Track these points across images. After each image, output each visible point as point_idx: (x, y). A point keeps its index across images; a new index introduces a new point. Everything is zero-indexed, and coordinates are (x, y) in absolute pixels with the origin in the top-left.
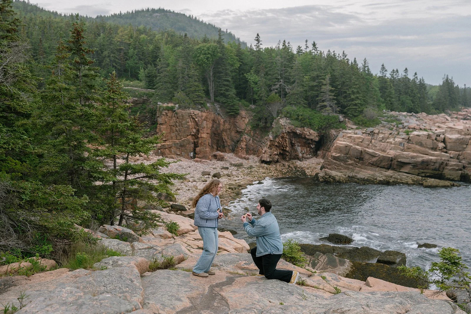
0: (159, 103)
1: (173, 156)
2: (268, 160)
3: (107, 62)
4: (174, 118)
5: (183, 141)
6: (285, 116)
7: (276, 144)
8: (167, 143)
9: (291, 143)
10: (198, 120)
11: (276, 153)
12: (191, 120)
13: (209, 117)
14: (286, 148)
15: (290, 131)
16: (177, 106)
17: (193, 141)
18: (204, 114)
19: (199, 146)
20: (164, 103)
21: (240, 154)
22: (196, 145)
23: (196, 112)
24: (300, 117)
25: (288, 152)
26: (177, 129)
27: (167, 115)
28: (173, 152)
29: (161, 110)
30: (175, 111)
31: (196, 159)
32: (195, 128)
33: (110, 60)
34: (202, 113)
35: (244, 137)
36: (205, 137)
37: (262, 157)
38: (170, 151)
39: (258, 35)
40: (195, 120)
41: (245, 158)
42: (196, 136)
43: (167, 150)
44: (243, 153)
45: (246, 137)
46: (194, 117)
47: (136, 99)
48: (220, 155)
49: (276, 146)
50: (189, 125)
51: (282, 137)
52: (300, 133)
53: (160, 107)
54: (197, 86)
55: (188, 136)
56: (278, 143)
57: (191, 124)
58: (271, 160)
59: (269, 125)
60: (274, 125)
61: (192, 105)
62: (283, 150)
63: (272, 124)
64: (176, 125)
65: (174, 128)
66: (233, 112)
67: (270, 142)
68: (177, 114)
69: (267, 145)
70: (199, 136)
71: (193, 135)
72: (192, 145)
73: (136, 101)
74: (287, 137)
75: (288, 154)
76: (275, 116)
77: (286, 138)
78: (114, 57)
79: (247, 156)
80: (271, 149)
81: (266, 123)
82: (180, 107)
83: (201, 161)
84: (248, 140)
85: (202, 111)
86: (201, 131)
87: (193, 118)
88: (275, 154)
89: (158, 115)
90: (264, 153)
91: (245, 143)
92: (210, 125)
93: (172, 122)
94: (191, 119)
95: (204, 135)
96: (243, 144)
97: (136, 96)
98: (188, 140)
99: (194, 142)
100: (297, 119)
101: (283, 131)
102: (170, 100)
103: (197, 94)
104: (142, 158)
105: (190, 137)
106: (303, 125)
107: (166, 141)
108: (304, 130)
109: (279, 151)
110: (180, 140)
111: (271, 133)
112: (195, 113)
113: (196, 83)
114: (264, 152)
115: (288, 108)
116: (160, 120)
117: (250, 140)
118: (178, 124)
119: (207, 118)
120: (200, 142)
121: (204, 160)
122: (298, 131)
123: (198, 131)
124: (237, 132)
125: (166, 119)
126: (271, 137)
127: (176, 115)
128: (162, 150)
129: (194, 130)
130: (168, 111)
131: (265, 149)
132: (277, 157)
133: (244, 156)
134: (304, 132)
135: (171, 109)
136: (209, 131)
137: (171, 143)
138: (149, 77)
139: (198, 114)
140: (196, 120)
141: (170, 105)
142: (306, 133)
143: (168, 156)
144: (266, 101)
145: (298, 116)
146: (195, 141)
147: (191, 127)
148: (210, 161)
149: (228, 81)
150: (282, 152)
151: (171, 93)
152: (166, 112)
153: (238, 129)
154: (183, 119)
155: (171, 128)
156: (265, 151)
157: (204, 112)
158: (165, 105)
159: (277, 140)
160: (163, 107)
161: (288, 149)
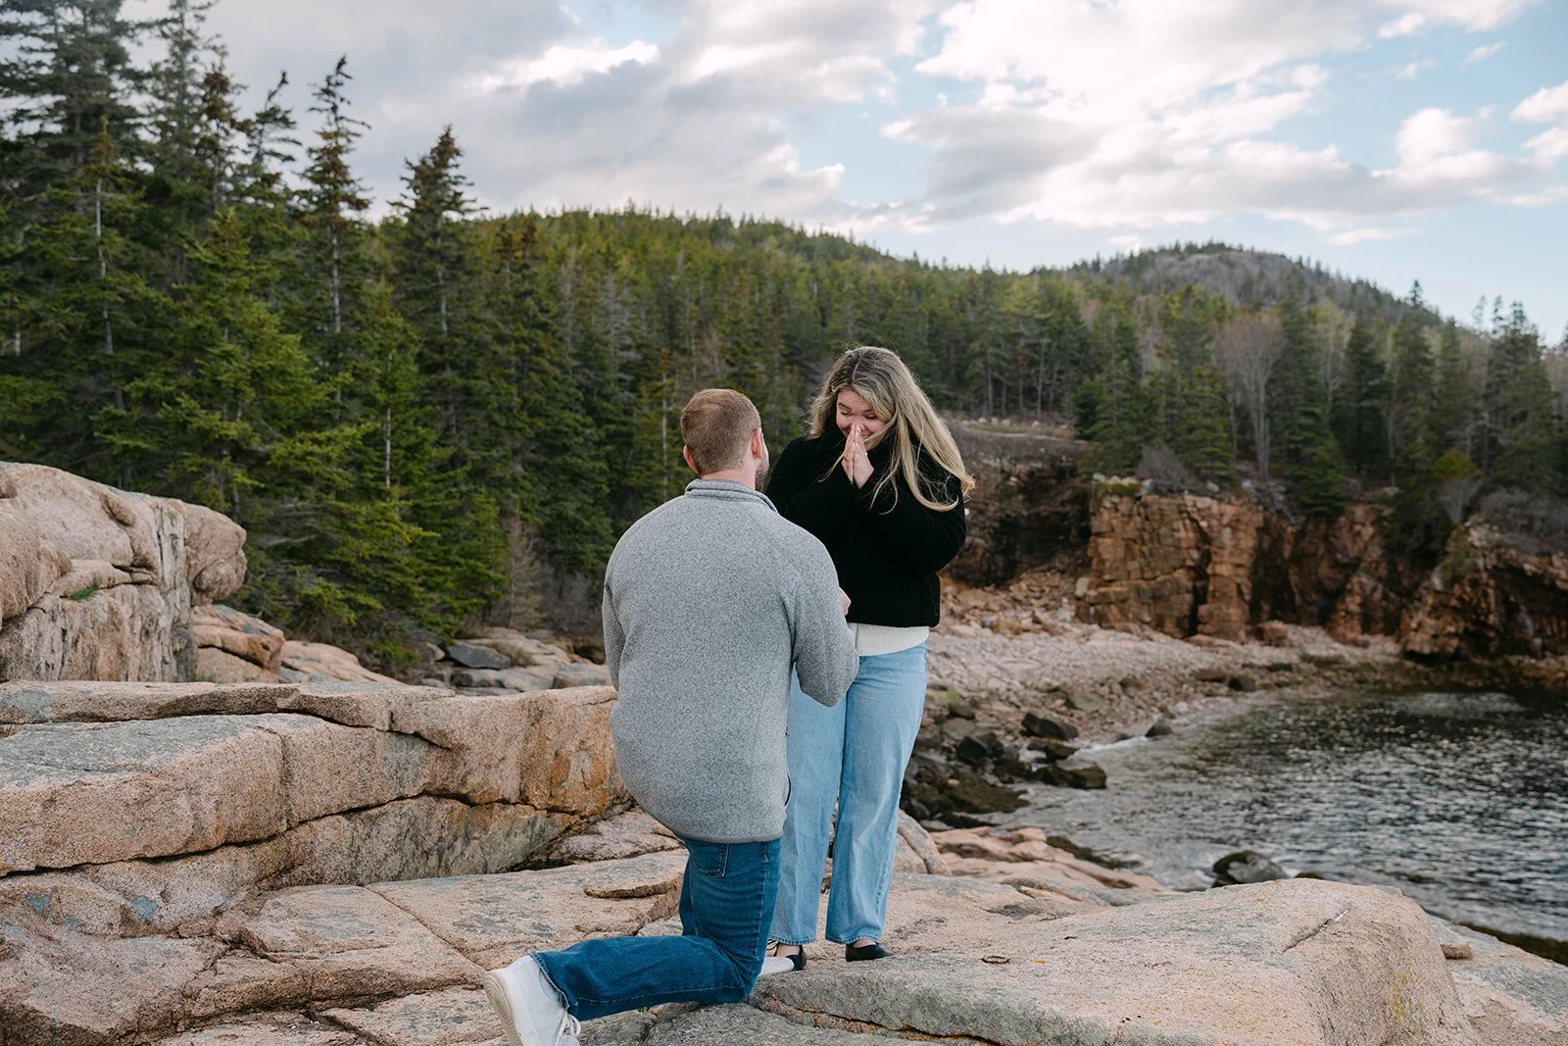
0: (1096, 476)
1: (1131, 626)
2: (1427, 650)
3: (977, 370)
4: (1138, 519)
5: (1163, 583)
6: (1487, 521)
7: (1454, 602)
8: (1116, 588)
9: (1506, 601)
10: (1210, 526)
11: (1451, 629)
12: (1185, 525)
13: (1245, 519)
14: (1487, 616)
15: (1501, 565)
16: (1147, 483)
17: (1190, 585)
18: (1230, 511)
19: (1210, 599)
20: (1110, 477)
21: (1340, 630)
22: (1200, 596)
23: (1204, 502)
24: (1538, 525)
25: (1492, 627)
26: (1145, 549)
27: (1117, 510)
28: (1130, 616)
29: (1100, 493)
30: (1139, 498)
31: (1199, 637)
32: (1198, 548)
33: (986, 363)
34: (1223, 506)
35: (1355, 579)
36: (1225, 573)
37: (1407, 642)
38: (1123, 613)
39: (1417, 284)
40: (1199, 527)
41: (1355, 643)
42: (1199, 572)
43: (1113, 607)
44: (1352, 629)
45: (1362, 580)
46: (1195, 516)
47: (1039, 465)
48: (1274, 630)
49: (1454, 608)
50: (1180, 539)
51: (1474, 584)
52: (1534, 573)
53: (1099, 485)
54: (1209, 428)
55: (1175, 569)
56: (1461, 599)
57: (1185, 535)
58: (1436, 649)
59: (1435, 545)
60: (1451, 547)
61: (1190, 481)
62: (1476, 622)
63: (1444, 543)
64: (1142, 539)
65: (1136, 547)
66: (1323, 505)
67: (1435, 597)
68: (1145, 506)
69: (1425, 604)
70: (1209, 570)
71: (1190, 568)
72: (1188, 597)
73: (1039, 470)
74: (1492, 582)
75: (1492, 634)
76: (1456, 517)
77: (1487, 585)
78: (997, 355)
79: (1366, 637)
80: (1437, 618)
81: (1429, 539)
82: (1156, 490)
83: (1210, 644)
84: (1368, 590)
85: (1220, 501)
86: (1215, 558)
87: (1193, 520)
88: (1450, 635)
89: (1091, 510)
90: (1416, 630)
91: (1358, 599)
92: (1248, 542)
93: (1131, 531)
94: (1188, 522)
95: (1224, 569)
96: (1353, 604)
97: (1040, 458)
98: (1176, 582)
99: (1194, 587)
100: (1527, 529)
101: (1475, 564)
102: (1130, 469)
103: (1209, 449)
104: (1038, 626)
105: (1181, 575)
106: (1546, 547)
107: (1111, 581)
108: (1551, 564)
109: (1462, 625)
110: (1152, 583)
111: (1438, 569)
112: (1199, 505)
113: (1208, 421)
114: (1414, 625)
115: (1498, 498)
116: (1096, 524)
117: (1374, 589)
118: (1146, 536)
119: (1238, 521)
120: (1211, 588)
121: (1219, 641)
122: (1527, 567)
123: (1207, 557)
124: (1336, 564)
125: (1114, 522)
126: (1437, 582)
127: (1142, 510)
128: (1099, 607)
129: (1195, 555)
130: (1121, 496)
131: (1420, 616)
132: (1455, 642)
133: (1351, 635)
134: (1551, 570)
135: (1131, 493)
136: (1245, 559)
137: (1125, 589)
138: (1082, 406)
139: (1209, 508)
140: (1203, 524)
141: (1127, 481)
142: (1555, 571)
143: (1117, 625)
144: (1428, 472)
145: (1531, 518)
146: (1198, 584)
147: (1184, 544)
148: (1242, 644)
149: (1312, 414)
150: (1472, 628)
151: (1133, 446)
152: (1116, 499)
153: (1339, 556)
154: (1162, 522)
155: (1128, 548)
156: (1420, 624)
157: (1229, 503)
158: (1115, 480)
159: (1457, 589)
160: (1105, 486)
161: (1492, 619)
